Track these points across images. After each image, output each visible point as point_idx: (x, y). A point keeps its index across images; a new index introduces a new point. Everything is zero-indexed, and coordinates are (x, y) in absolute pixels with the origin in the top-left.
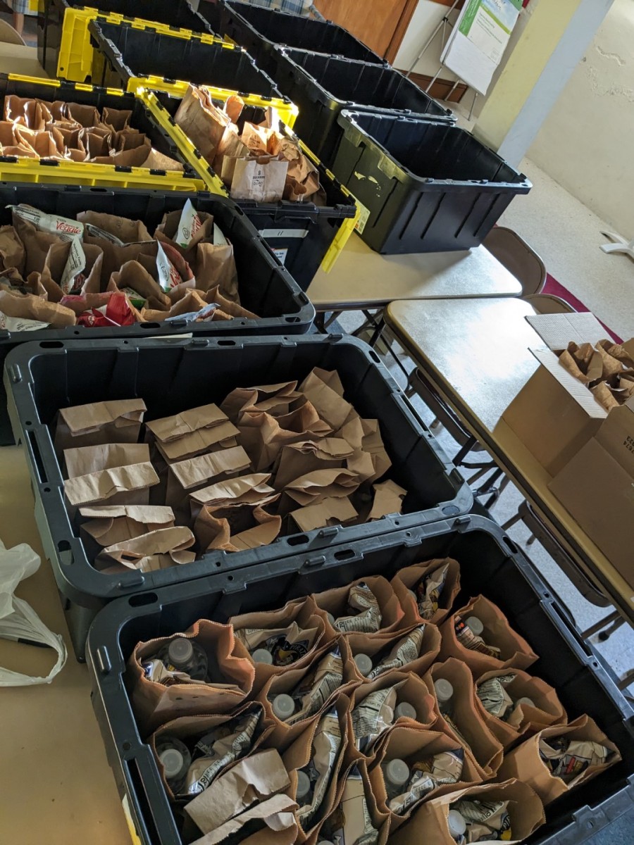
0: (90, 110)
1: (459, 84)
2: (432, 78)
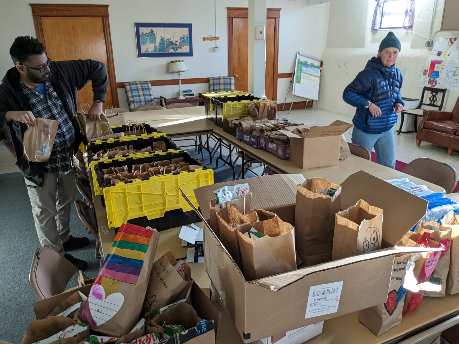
0: (167, 161)
1: (308, 101)
2: (291, 103)
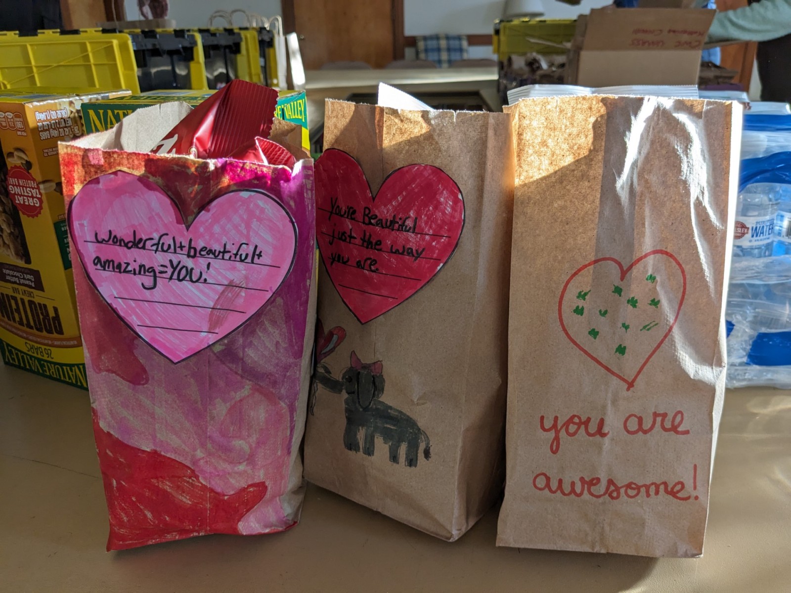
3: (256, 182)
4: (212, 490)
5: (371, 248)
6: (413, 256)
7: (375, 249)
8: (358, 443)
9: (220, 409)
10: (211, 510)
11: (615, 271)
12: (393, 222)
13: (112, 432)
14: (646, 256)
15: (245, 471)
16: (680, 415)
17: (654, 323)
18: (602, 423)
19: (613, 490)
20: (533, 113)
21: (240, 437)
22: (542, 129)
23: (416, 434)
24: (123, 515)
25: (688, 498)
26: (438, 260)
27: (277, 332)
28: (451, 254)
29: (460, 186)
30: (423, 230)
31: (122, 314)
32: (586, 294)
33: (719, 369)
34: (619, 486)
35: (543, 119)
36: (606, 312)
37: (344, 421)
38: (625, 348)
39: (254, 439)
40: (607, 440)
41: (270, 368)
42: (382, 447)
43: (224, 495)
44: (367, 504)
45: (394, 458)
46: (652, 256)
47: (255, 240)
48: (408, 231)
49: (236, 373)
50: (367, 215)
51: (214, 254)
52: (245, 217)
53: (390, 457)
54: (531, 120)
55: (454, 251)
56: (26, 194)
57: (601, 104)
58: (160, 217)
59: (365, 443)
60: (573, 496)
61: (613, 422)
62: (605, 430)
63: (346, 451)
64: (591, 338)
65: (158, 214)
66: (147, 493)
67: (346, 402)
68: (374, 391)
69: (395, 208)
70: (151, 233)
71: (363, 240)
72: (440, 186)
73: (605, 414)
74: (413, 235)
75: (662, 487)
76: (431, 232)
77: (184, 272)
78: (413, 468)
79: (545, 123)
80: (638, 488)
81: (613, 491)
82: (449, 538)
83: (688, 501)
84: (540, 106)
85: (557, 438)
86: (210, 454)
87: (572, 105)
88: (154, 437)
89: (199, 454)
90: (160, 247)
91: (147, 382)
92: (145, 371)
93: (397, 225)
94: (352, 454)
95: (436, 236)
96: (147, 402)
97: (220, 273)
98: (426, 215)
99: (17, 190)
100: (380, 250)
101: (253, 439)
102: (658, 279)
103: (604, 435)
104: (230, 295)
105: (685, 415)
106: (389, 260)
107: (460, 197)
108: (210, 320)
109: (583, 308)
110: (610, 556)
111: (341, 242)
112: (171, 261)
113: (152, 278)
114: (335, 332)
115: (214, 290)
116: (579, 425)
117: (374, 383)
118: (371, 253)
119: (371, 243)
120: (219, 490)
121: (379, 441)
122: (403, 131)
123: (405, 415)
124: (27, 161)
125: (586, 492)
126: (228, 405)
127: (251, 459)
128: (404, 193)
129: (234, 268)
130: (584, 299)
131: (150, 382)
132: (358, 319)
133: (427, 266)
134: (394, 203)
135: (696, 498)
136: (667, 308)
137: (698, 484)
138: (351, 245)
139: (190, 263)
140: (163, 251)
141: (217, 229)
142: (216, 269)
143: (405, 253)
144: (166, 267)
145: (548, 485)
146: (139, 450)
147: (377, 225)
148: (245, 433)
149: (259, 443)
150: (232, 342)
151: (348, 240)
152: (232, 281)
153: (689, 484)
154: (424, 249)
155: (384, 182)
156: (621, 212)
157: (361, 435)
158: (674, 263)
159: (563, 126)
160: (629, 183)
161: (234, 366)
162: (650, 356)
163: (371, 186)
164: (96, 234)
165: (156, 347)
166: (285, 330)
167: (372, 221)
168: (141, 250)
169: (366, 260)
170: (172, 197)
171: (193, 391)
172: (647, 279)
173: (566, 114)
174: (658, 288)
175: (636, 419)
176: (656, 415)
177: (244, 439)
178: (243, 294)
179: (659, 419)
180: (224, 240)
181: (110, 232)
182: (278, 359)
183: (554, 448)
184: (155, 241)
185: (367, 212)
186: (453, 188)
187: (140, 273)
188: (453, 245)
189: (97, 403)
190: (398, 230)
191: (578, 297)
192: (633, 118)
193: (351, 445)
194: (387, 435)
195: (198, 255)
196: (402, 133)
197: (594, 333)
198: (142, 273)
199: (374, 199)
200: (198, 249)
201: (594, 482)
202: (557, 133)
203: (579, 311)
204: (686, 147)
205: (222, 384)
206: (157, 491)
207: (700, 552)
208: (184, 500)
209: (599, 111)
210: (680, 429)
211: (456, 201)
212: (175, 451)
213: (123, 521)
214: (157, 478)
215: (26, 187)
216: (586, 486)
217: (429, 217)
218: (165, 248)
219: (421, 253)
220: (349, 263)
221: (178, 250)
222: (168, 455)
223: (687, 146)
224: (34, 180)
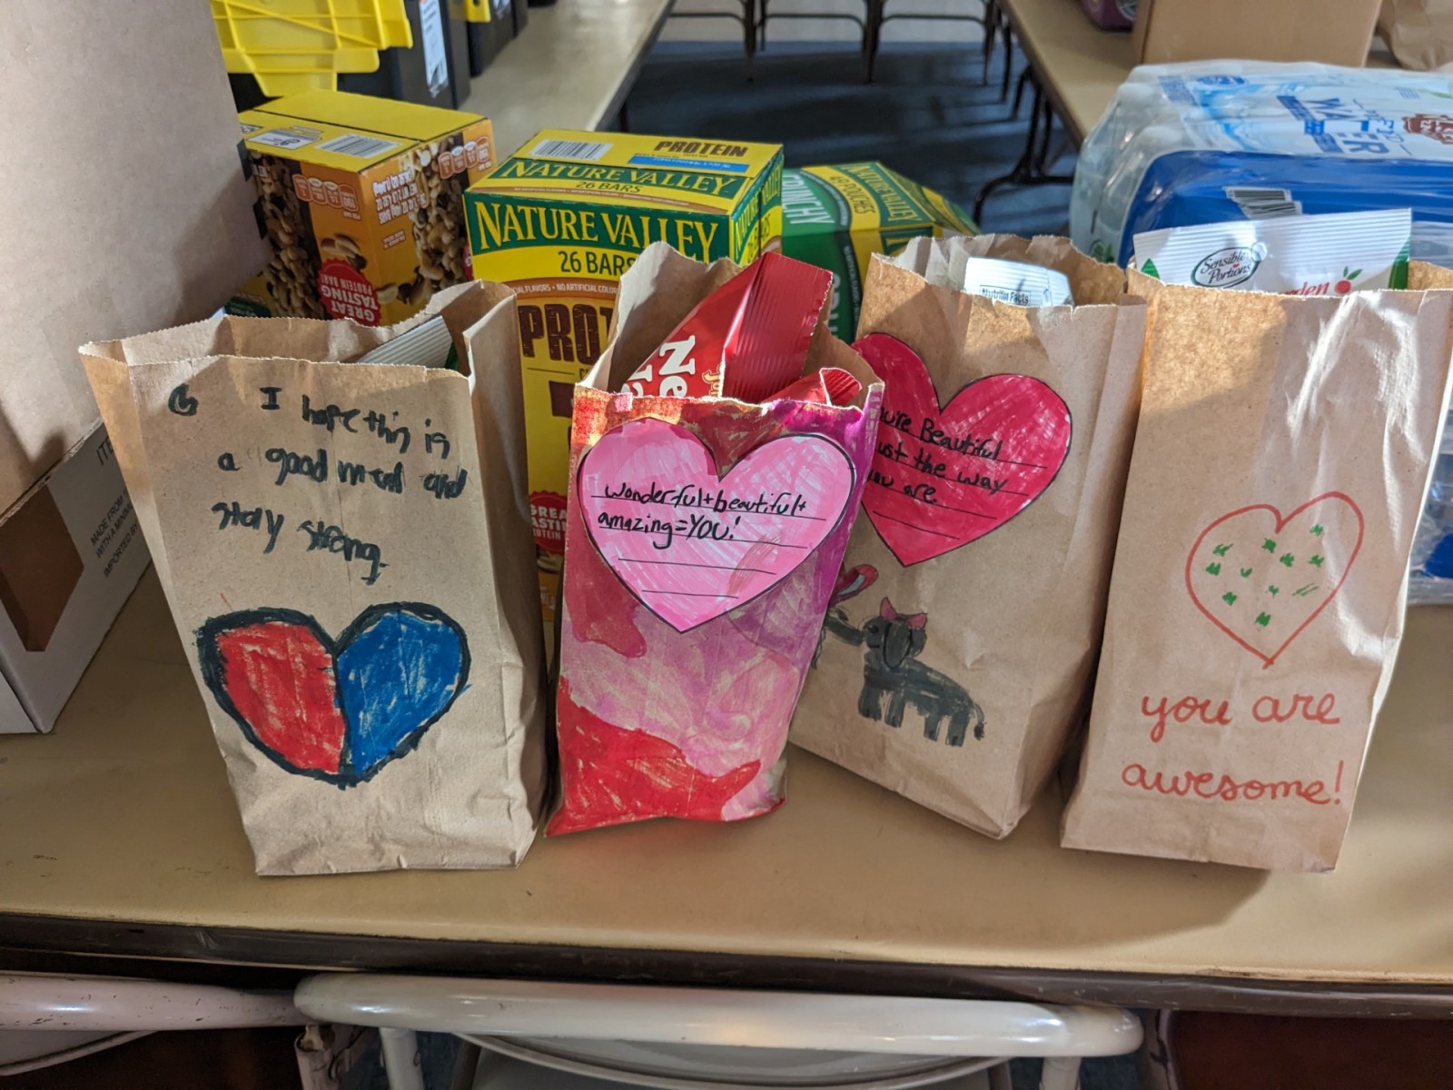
3: (815, 425)
4: (698, 772)
5: (930, 472)
6: (990, 488)
7: (935, 473)
8: (880, 710)
9: (726, 680)
10: (693, 794)
11: (1268, 519)
12: (966, 443)
13: (588, 708)
14: (1314, 502)
15: (741, 750)
16: (1329, 700)
17: (1311, 587)
18: (1225, 706)
19: (1228, 788)
20: (1180, 304)
21: (742, 712)
22: (1191, 329)
23: (965, 707)
24: (583, 799)
25: (1326, 802)
26: (1025, 496)
27: (803, 587)
28: (1045, 489)
29: (1068, 404)
30: (1009, 457)
31: (625, 578)
32: (1226, 549)
33: (1390, 641)
34: (1237, 783)
35: (1194, 316)
36: (1249, 572)
37: (861, 682)
38: (1269, 617)
39: (758, 712)
40: (1228, 727)
41: (790, 632)
42: (914, 718)
43: (712, 777)
44: (880, 781)
45: (931, 733)
46: (1321, 503)
47: (800, 489)
48: (987, 456)
49: (752, 641)
50: (928, 430)
51: (747, 506)
52: (793, 464)
53: (925, 732)
54: (1176, 313)
55: (1049, 485)
56: (350, 301)
57: (1280, 308)
58: (689, 468)
59: (891, 711)
60: (1174, 794)
61: (1240, 708)
62: (1227, 716)
63: (861, 717)
64: (1225, 603)
65: (686, 465)
66: (618, 775)
67: (867, 657)
68: (909, 649)
69: (971, 426)
70: (674, 485)
71: (919, 460)
72: (1041, 404)
73: (1230, 697)
74: (993, 462)
75: (1294, 788)
76: (1020, 460)
77: (706, 527)
78: (956, 748)
79: (1197, 321)
80: (1262, 788)
81: (1228, 790)
82: (997, 835)
83: (1327, 805)
84: (1192, 297)
85: (1161, 724)
86: (703, 731)
87: (1239, 302)
88: (641, 715)
89: (691, 731)
90: (681, 500)
91: (644, 652)
92: (642, 641)
93: (971, 448)
94: (869, 722)
95: (1026, 465)
96: (639, 676)
97: (749, 528)
98: (1015, 439)
99: (336, 293)
100: (943, 477)
101: (756, 714)
102: (1326, 530)
103: (1225, 722)
104: (759, 553)
105: (1336, 699)
106: (954, 491)
107: (1067, 418)
108: (731, 582)
109: (1219, 566)
110: (1211, 865)
111: (884, 457)
112: (693, 516)
113: (667, 536)
114: (861, 571)
115: (740, 548)
116: (1193, 709)
117: (910, 638)
118: (927, 479)
119: (930, 466)
120: (706, 771)
121: (911, 711)
122: (997, 328)
123: (950, 680)
124: (357, 256)
125: (1192, 789)
126: (735, 677)
127: (749, 736)
128: (988, 409)
129: (768, 522)
130: (1223, 554)
131: (647, 653)
132: (899, 560)
133: (1007, 501)
134: (970, 420)
135: (1338, 802)
136: (1332, 569)
137: (1342, 785)
138: (899, 464)
139: (715, 518)
140: (685, 504)
141: (755, 478)
142: (746, 524)
143: (979, 483)
144: (686, 522)
145: (1142, 780)
146: (620, 729)
147: (942, 444)
148: (748, 706)
149: (762, 718)
150: (755, 608)
151: (894, 456)
152: (763, 537)
153: (1330, 784)
154: (1006, 481)
155: (960, 392)
156: (1289, 447)
157: (885, 700)
158: (1351, 509)
159: (1222, 329)
160: (1305, 408)
161: (750, 634)
162: (1301, 628)
163: (939, 394)
164: (607, 488)
165: (661, 614)
166: (812, 584)
167: (935, 439)
168: (659, 504)
169: (919, 487)
170: (708, 444)
171: (697, 662)
172: (1311, 532)
173: (1229, 313)
174: (1324, 543)
175: (1271, 703)
176: (1297, 698)
177: (746, 714)
178: (775, 552)
179: (1301, 704)
180: (762, 490)
181: (624, 485)
182: (799, 618)
183: (1156, 735)
184: (677, 494)
185: (929, 425)
186: (1059, 406)
187: (652, 530)
188: (1049, 477)
189: (569, 672)
190: (973, 454)
191: (1215, 552)
192: (1322, 325)
193: (869, 710)
194: (923, 705)
195: (727, 508)
196: (994, 331)
197: (1230, 598)
198: (655, 530)
199: (941, 411)
200: (729, 503)
201: (1205, 778)
202: (1212, 337)
203: (1214, 570)
204: (1390, 357)
205: (732, 654)
206: (631, 773)
207: (1331, 866)
208: (664, 783)
209: (1277, 316)
210: (1327, 717)
211: (1061, 423)
212: (663, 730)
213: (583, 807)
214: (634, 759)
215: (353, 292)
216: (1192, 783)
217: (1019, 442)
218: (688, 501)
219: (1002, 485)
220: (893, 487)
221: (704, 503)
222: (654, 734)
223: (1391, 354)
224: (368, 284)
